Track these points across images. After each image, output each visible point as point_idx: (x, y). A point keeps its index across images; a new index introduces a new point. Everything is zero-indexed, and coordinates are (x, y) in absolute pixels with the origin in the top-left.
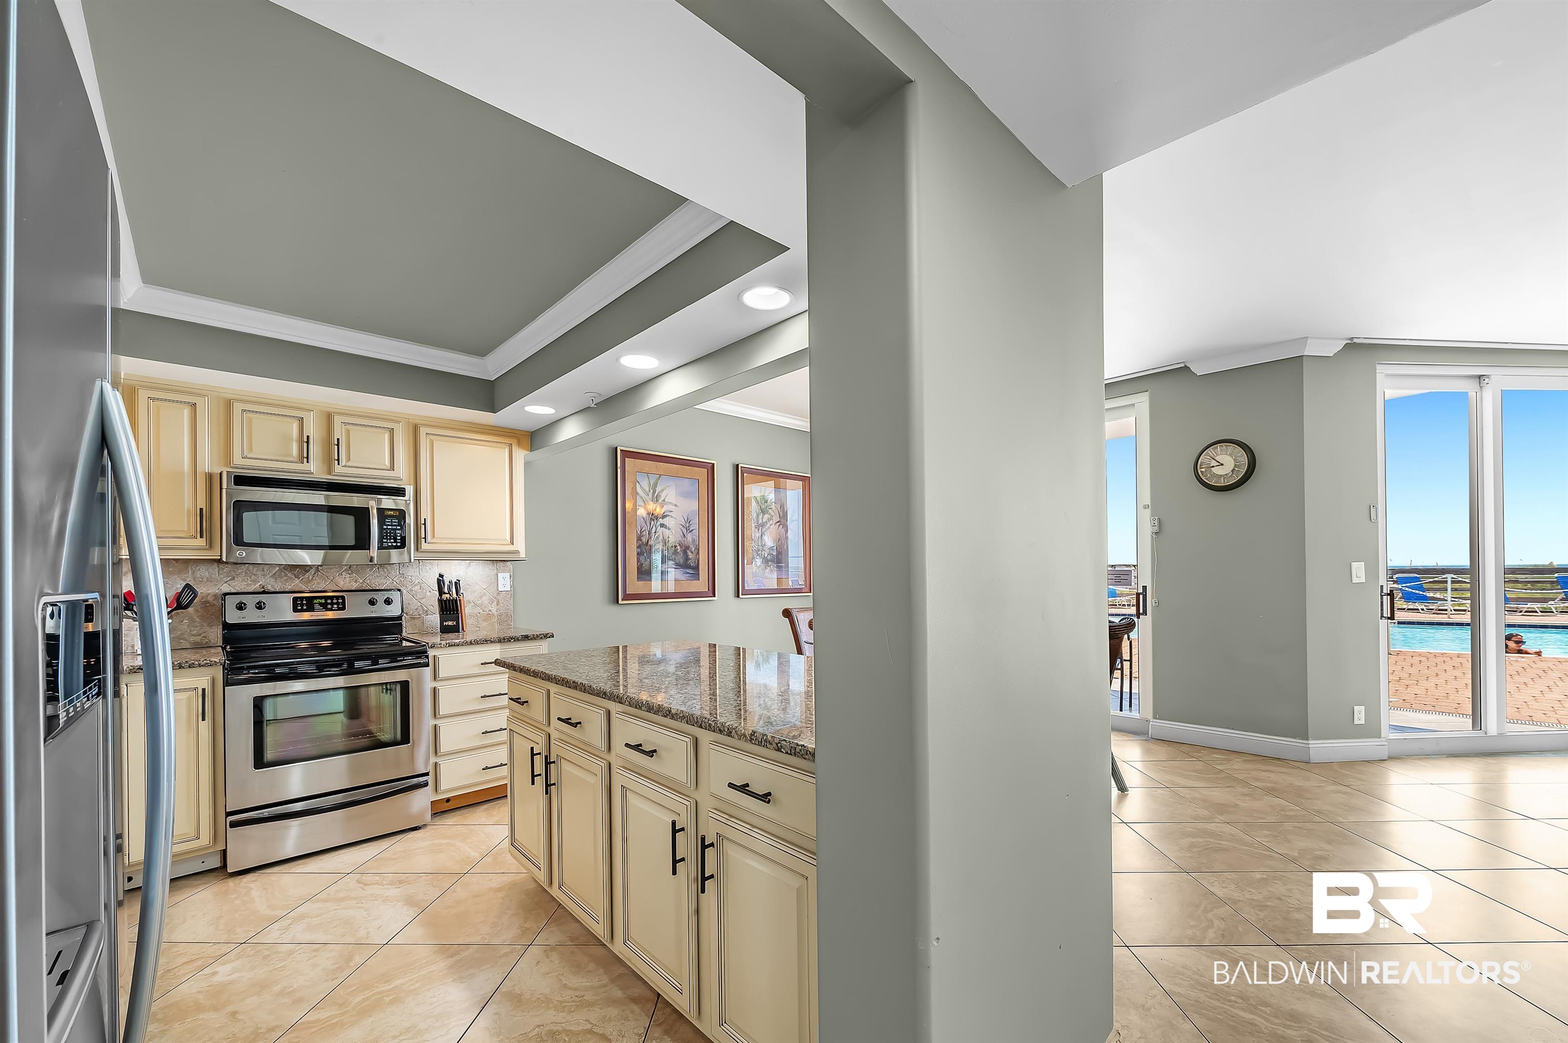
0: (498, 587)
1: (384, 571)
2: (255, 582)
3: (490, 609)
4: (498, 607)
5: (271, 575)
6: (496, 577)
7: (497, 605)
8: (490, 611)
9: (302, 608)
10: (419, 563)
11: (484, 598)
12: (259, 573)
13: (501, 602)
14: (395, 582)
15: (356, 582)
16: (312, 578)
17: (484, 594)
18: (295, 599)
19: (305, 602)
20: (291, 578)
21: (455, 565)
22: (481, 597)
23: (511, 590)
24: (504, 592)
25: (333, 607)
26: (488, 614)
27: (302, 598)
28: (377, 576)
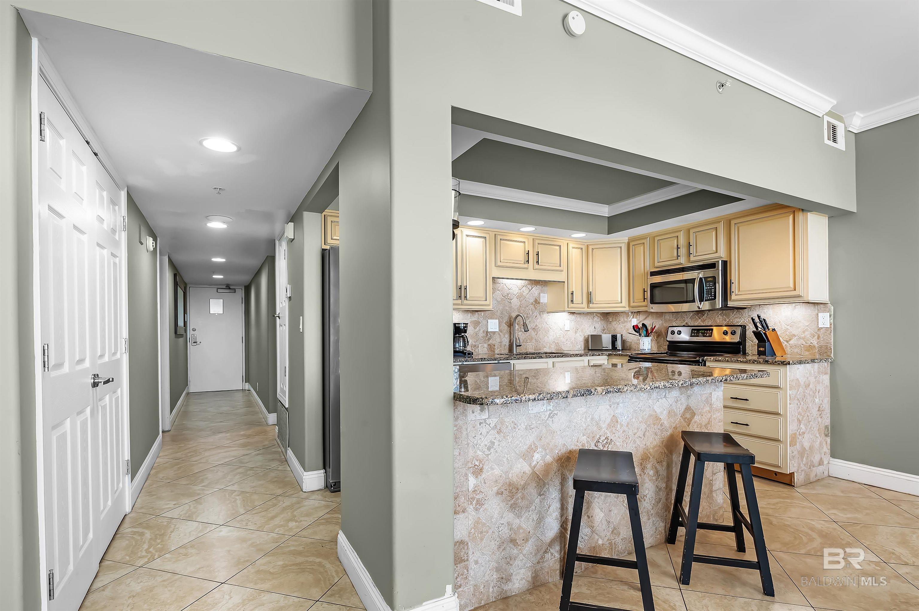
0: (818, 324)
1: (739, 314)
2: (684, 321)
3: (812, 341)
4: (819, 341)
5: (690, 317)
6: (817, 316)
7: (818, 338)
8: (811, 343)
9: (694, 335)
10: (760, 308)
11: (806, 333)
12: (685, 317)
13: (821, 336)
14: (745, 321)
15: (725, 321)
16: (706, 319)
17: (807, 330)
18: (692, 329)
19: (696, 332)
20: (697, 319)
21: (784, 308)
22: (804, 332)
23: (831, 327)
24: (823, 329)
25: (706, 335)
26: (810, 346)
27: (695, 330)
28: (736, 317)
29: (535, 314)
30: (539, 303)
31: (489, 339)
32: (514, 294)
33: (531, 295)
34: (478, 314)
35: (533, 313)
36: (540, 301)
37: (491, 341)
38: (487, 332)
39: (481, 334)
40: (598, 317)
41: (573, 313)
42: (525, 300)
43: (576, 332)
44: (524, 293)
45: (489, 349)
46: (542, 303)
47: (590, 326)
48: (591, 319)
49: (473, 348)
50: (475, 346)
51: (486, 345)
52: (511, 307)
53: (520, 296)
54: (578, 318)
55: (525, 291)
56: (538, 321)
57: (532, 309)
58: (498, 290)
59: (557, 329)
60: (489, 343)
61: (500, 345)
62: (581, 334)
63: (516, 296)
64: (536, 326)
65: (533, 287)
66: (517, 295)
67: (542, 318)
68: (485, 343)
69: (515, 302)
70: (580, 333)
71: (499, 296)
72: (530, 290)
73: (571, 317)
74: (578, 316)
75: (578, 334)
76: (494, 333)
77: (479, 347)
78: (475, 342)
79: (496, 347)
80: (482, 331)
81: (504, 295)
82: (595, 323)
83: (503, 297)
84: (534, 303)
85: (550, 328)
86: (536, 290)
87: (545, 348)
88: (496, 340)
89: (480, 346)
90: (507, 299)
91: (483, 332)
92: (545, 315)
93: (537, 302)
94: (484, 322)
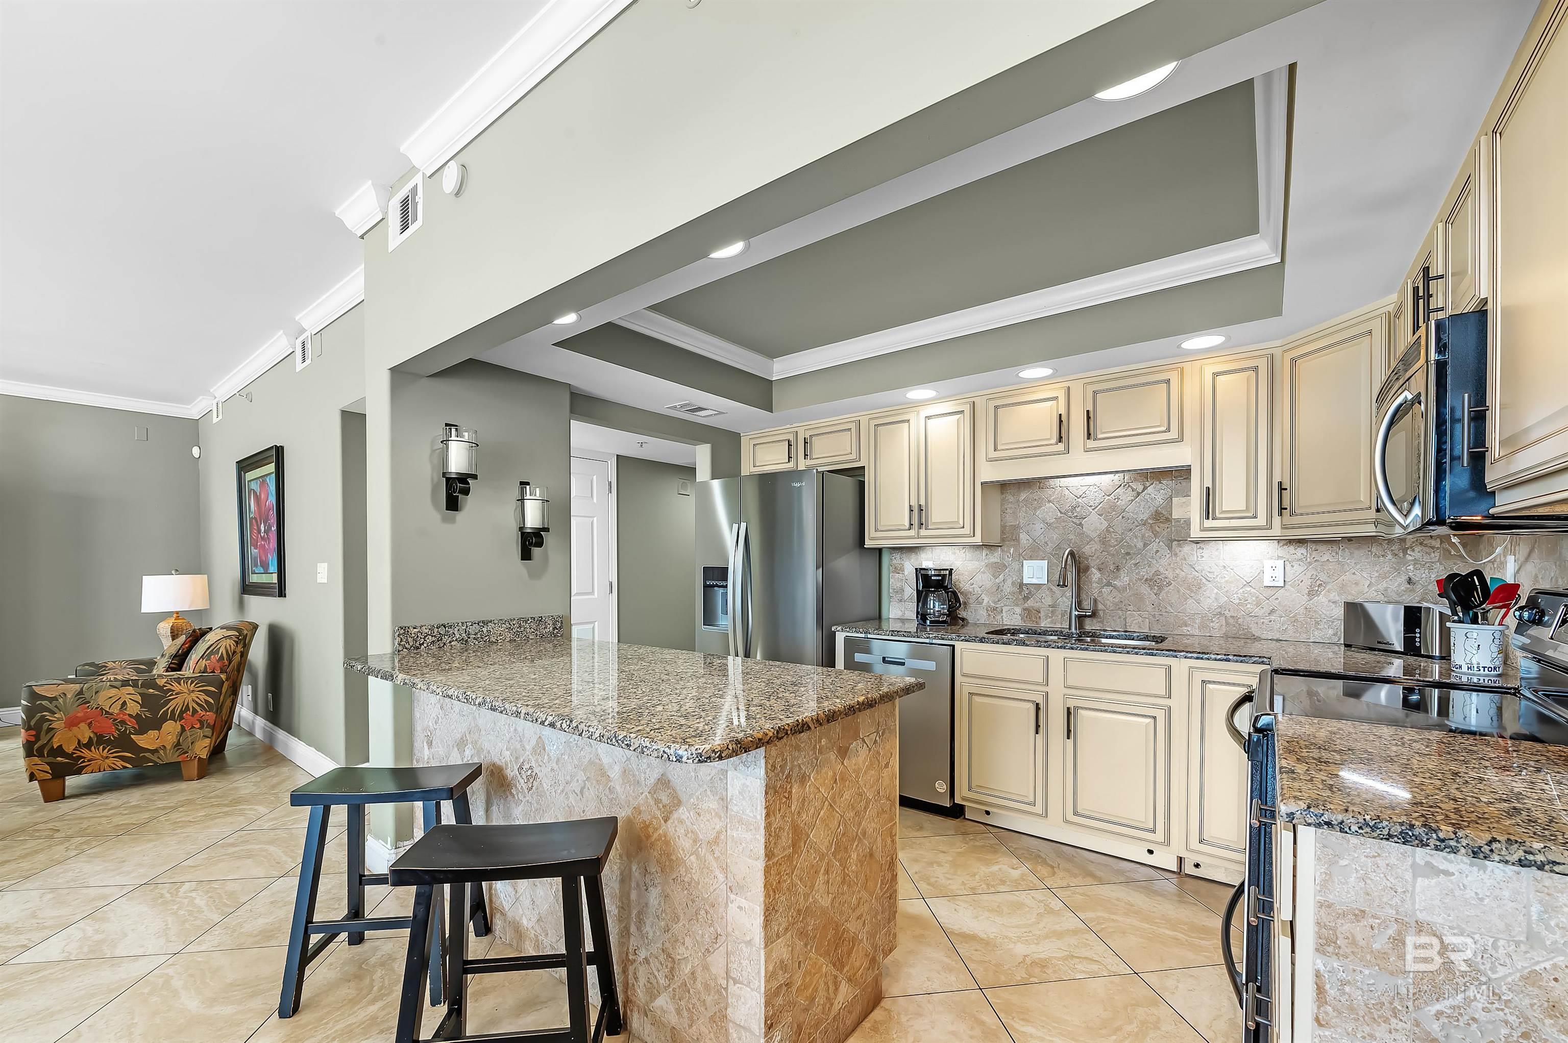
29: (1154, 546)
30: (1168, 520)
31: (1026, 598)
32: (1091, 506)
33: (1143, 503)
34: (1003, 551)
35: (1145, 545)
36: (1171, 515)
37: (1030, 603)
38: (1021, 585)
39: (1008, 588)
40: (1428, 550)
41: (1301, 542)
42: (1123, 517)
43: (1311, 593)
44: (1120, 501)
45: (1026, 617)
46: (1178, 520)
47: (1382, 577)
48: (1390, 556)
49: (991, 613)
50: (995, 609)
51: (1018, 610)
52: (1081, 534)
53: (1110, 510)
54: (1326, 555)
55: (1125, 496)
56: (1164, 562)
57: (1143, 536)
58: (1049, 501)
59: (1231, 582)
60: (1026, 605)
61: (1052, 612)
62: (1337, 598)
63: (1096, 510)
64: (1157, 573)
65: (1148, 484)
66: (1098, 508)
67: (1176, 555)
68: (1017, 605)
69: (1094, 524)
70: (1334, 596)
71: (1050, 514)
72: (1139, 494)
73: (1294, 552)
74: (1322, 548)
75: (1322, 598)
76: (1038, 586)
77: (1004, 612)
78: (995, 603)
79: (1042, 614)
80: (1009, 582)
81: (1063, 511)
82: (1411, 567)
83: (1061, 513)
84: (1150, 521)
85: (1204, 580)
86: (1156, 493)
87: (1186, 626)
88: (1043, 601)
89: (1005, 609)
90: (1070, 517)
91: (1013, 583)
92: (1187, 549)
93: (1161, 517)
94: (1015, 565)
